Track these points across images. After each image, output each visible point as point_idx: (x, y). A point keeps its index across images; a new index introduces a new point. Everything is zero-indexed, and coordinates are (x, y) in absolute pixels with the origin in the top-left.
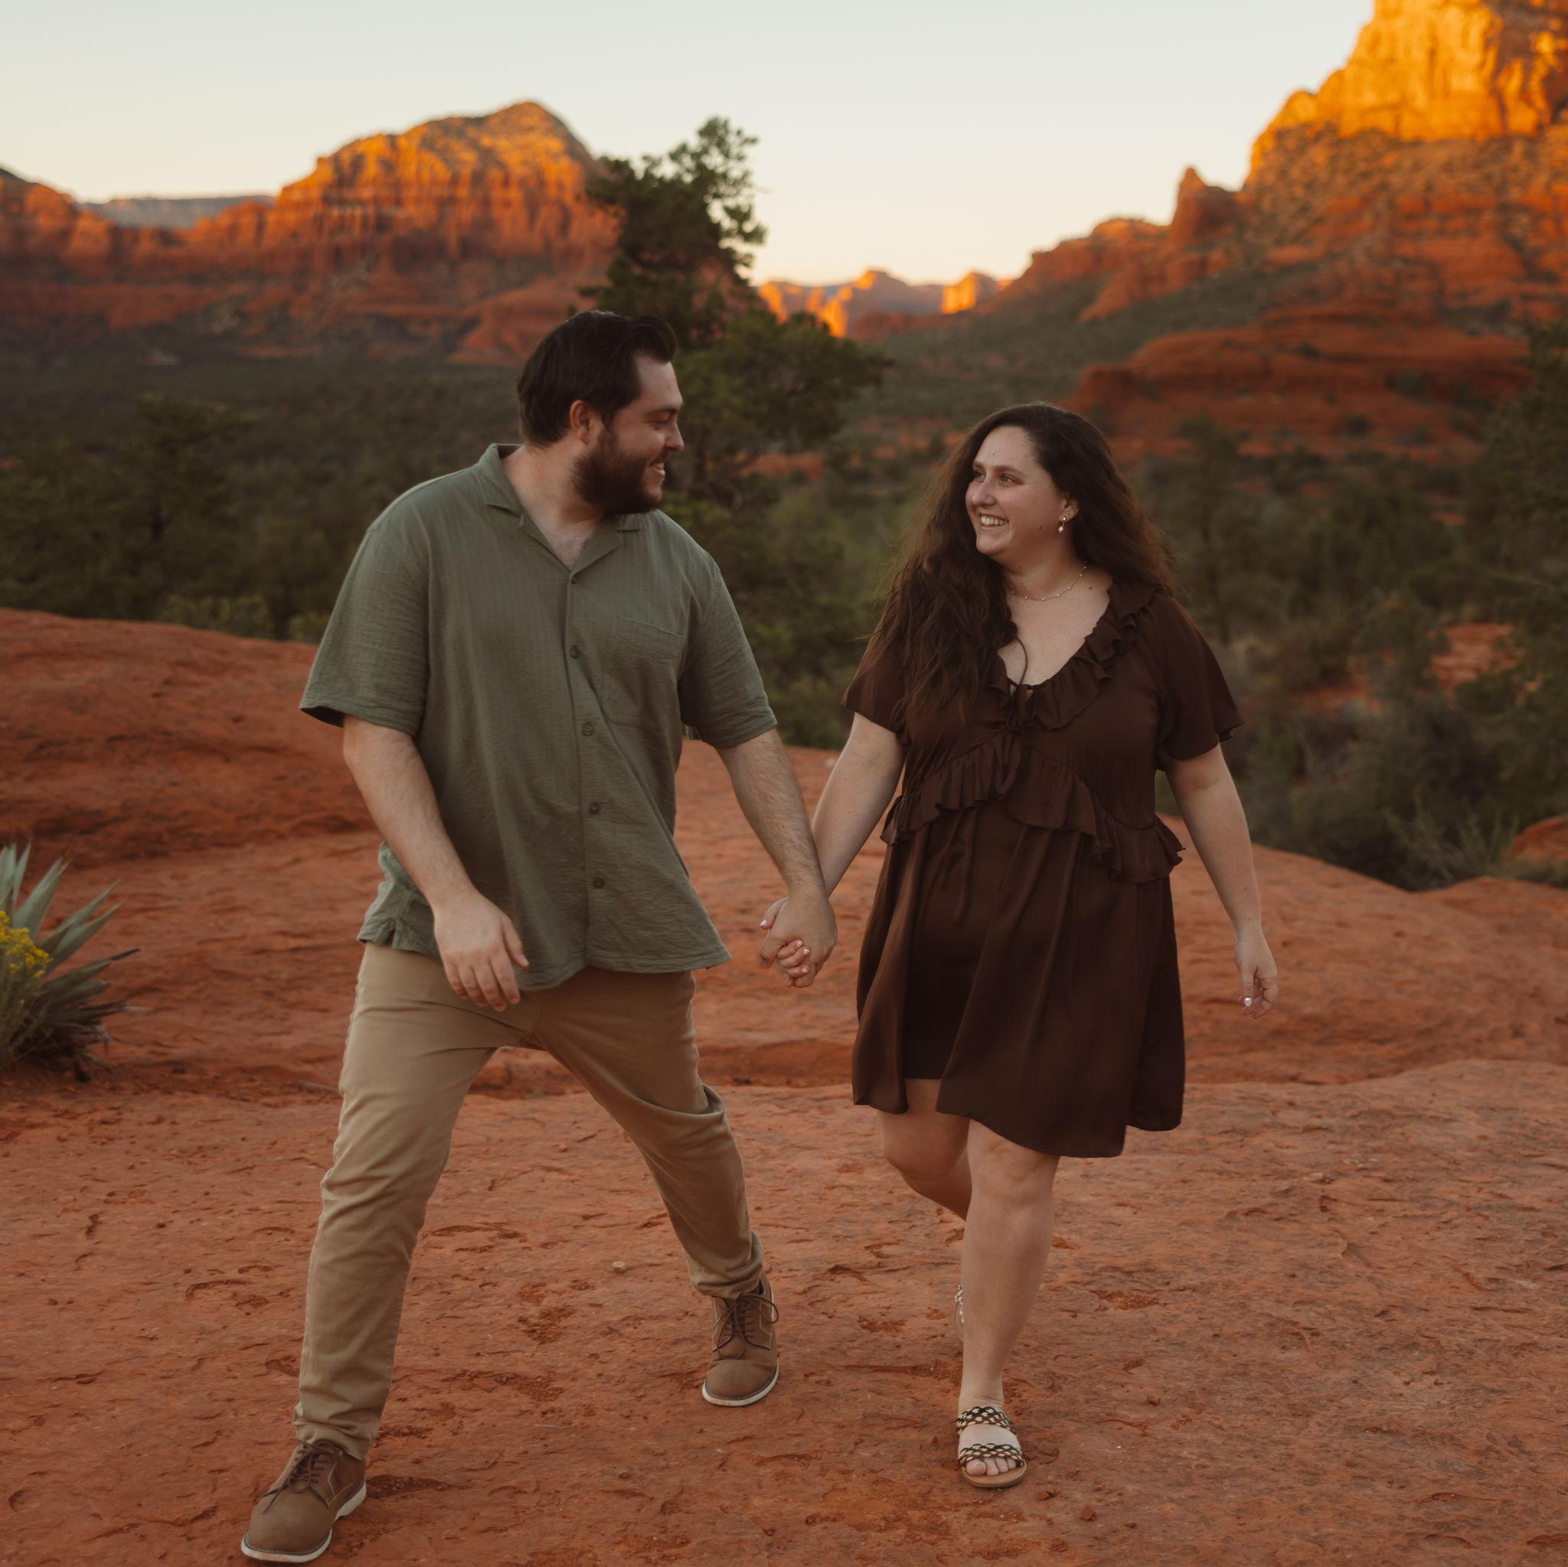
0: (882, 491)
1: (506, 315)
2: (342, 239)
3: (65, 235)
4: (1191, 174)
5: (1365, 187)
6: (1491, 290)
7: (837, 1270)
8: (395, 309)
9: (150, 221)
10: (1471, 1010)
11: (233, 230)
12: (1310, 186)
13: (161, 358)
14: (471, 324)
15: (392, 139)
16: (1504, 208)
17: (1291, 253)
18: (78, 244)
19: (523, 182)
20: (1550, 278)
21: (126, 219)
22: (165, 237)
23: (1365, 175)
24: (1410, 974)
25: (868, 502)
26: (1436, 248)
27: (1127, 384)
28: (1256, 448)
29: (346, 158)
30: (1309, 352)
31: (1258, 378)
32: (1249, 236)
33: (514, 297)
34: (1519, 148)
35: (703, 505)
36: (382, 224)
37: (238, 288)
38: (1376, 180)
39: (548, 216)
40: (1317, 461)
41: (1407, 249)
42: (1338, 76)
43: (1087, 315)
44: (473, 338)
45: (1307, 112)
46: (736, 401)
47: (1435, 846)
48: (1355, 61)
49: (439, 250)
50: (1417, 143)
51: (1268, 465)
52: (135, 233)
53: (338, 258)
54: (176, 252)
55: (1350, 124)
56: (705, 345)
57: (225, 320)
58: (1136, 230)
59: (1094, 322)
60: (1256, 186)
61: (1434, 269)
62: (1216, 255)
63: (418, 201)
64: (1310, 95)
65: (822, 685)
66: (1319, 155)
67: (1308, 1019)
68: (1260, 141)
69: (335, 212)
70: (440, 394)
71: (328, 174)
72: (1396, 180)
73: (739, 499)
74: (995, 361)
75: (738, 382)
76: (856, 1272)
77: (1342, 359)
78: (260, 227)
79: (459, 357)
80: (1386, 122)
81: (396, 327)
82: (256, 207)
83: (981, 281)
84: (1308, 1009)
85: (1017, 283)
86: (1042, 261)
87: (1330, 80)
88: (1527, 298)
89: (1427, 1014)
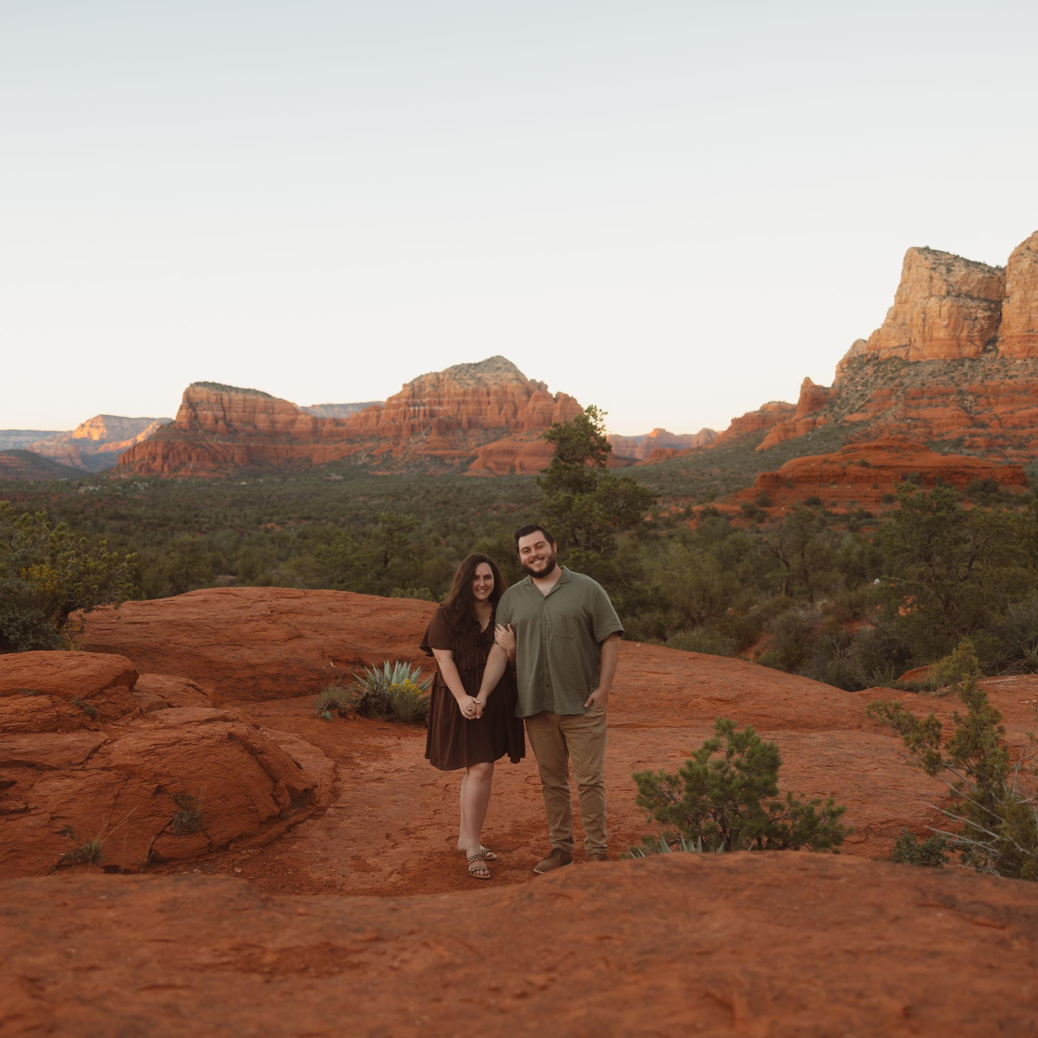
0: (663, 533)
1: (489, 454)
2: (415, 421)
3: (293, 422)
4: (807, 381)
5: (892, 385)
6: (955, 432)
7: (639, 762)
8: (439, 453)
9: (330, 415)
10: (844, 720)
11: (366, 418)
12: (865, 385)
13: (335, 477)
14: (474, 458)
15: (437, 374)
16: (960, 392)
17: (857, 417)
18: (298, 427)
19: (496, 393)
20: (984, 426)
21: (320, 414)
22: (337, 422)
23: (892, 379)
24: (825, 709)
25: (657, 538)
26: (926, 413)
27: (777, 481)
28: (840, 510)
29: (416, 384)
30: (865, 464)
31: (840, 477)
32: (836, 409)
33: (492, 446)
34: (967, 363)
35: (590, 552)
36: (432, 414)
37: (369, 444)
38: (897, 381)
39: (508, 409)
40: (869, 516)
41: (913, 414)
42: (878, 332)
43: (758, 448)
44: (474, 465)
45: (863, 350)
46: (601, 513)
47: (864, 677)
48: (886, 325)
49: (459, 425)
50: (917, 363)
51: (846, 518)
52: (323, 421)
53: (413, 429)
54: (340, 428)
55: (884, 354)
56: (589, 491)
57: (363, 459)
58: (782, 408)
59: (762, 451)
60: (839, 386)
61: (927, 423)
62: (820, 418)
63: (448, 403)
64: (865, 341)
65: (635, 619)
66: (869, 370)
67: (789, 721)
68: (841, 364)
69: (412, 409)
70: (460, 490)
71: (408, 392)
72: (907, 381)
73: (603, 550)
74: (716, 471)
75: (602, 506)
76: (644, 762)
77: (881, 467)
78: (378, 417)
79: (468, 474)
80: (902, 353)
81: (440, 460)
82: (375, 407)
83: (708, 433)
84: (789, 718)
85: (725, 433)
86: (736, 422)
87: (874, 334)
88: (972, 435)
89: (829, 720)
